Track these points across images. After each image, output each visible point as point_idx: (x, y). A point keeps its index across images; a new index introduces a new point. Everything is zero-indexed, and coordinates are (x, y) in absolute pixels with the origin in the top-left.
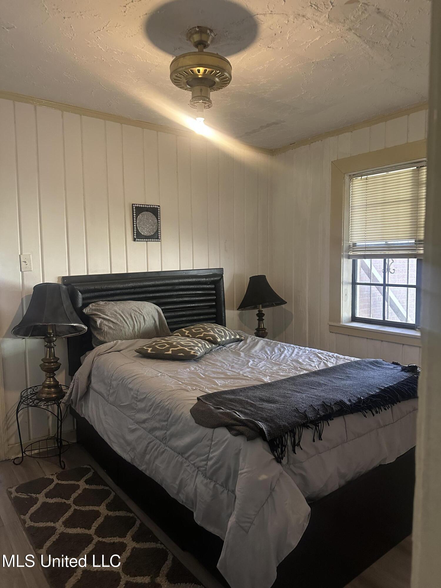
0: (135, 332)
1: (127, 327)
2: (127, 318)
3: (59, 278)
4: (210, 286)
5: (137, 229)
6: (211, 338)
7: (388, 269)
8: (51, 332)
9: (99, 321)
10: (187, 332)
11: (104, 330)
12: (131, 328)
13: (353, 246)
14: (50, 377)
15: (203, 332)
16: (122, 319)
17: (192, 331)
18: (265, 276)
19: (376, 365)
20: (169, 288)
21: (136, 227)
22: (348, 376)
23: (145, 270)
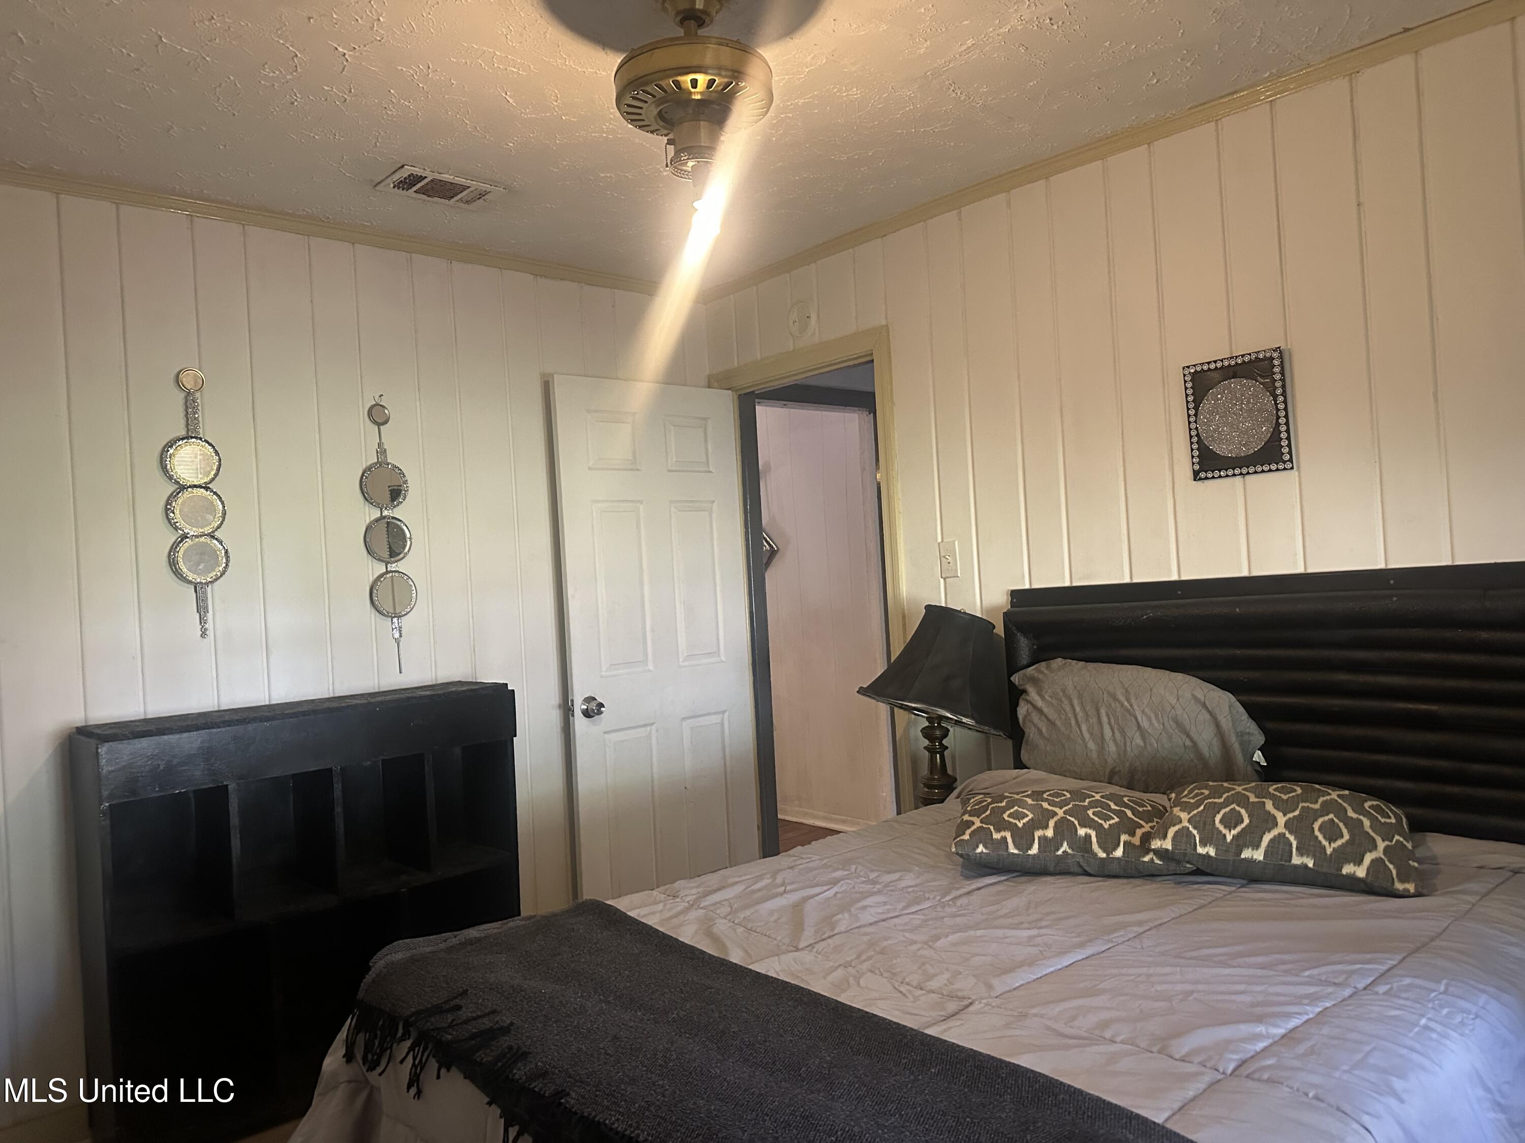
3: (1008, 592)
4: (1510, 635)
5: (1199, 441)
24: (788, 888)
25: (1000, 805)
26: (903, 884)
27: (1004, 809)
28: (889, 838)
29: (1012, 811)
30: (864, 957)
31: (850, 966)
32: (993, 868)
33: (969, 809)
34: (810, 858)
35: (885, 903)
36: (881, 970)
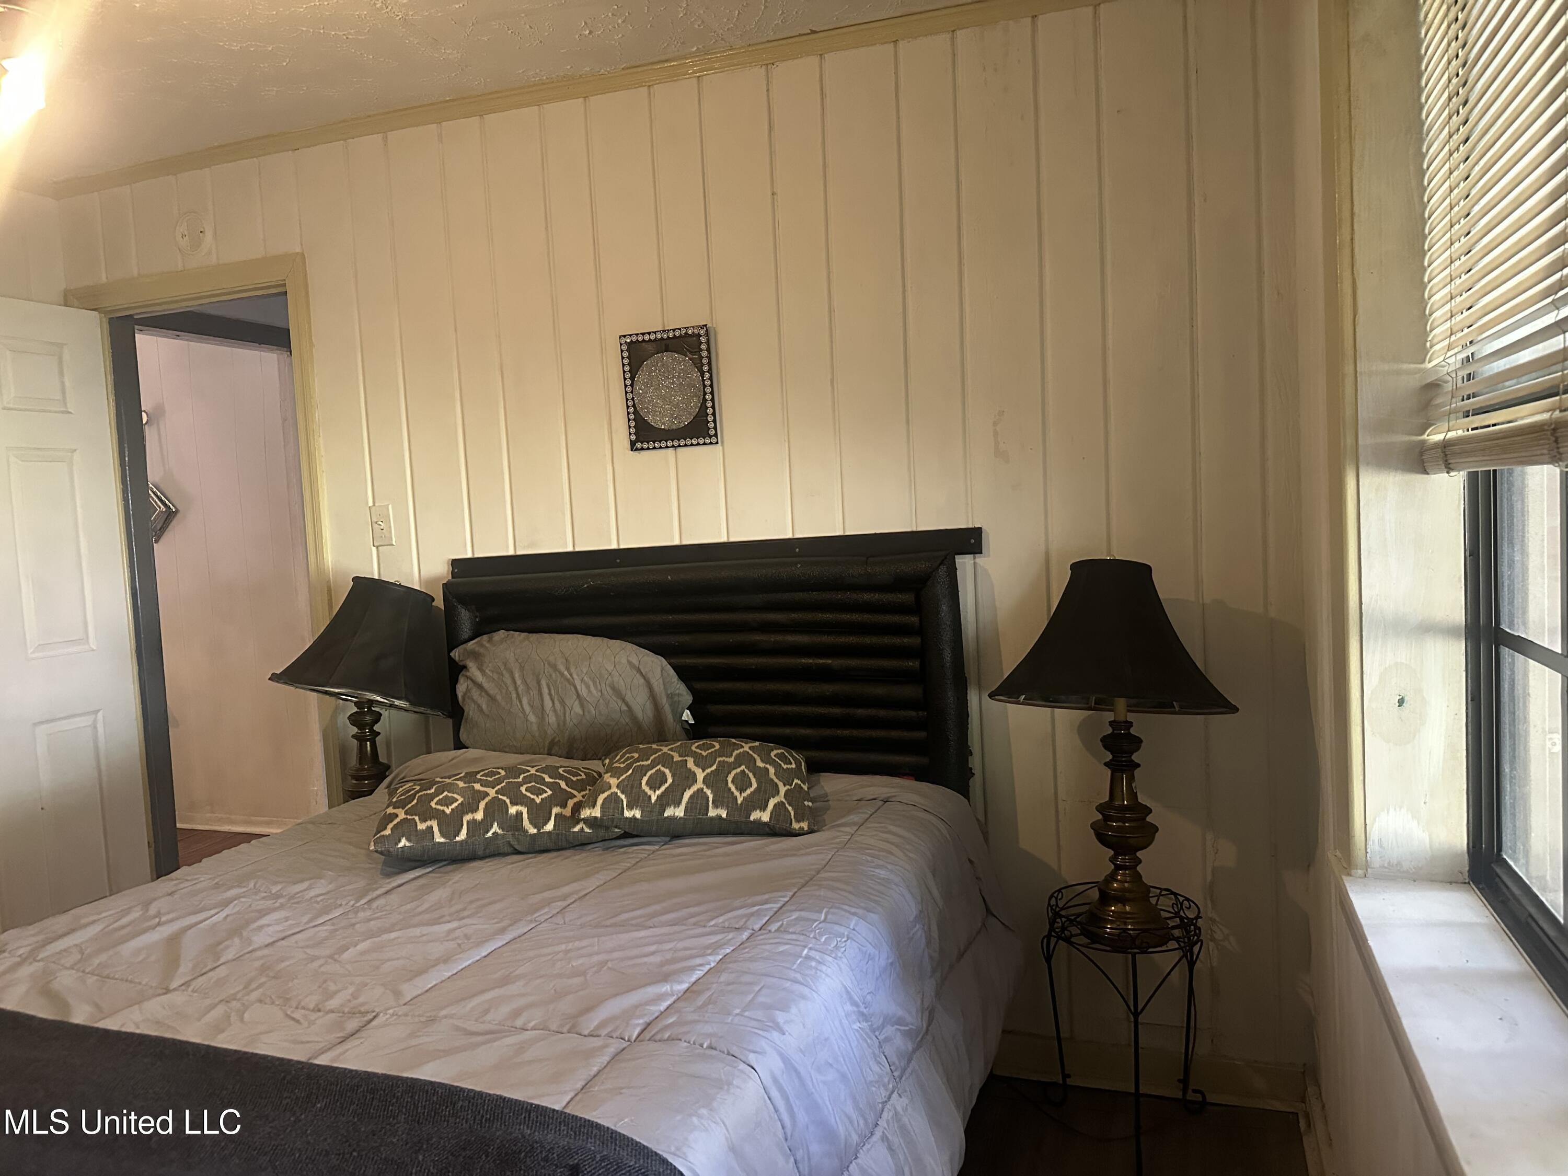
3: (449, 561)
4: (894, 597)
5: (636, 411)
24: (164, 919)
25: (429, 792)
26: (312, 893)
27: (432, 797)
28: (300, 843)
29: (441, 797)
30: (253, 986)
31: (235, 999)
32: (418, 861)
33: (394, 800)
34: (196, 879)
35: (287, 919)
36: (273, 997)
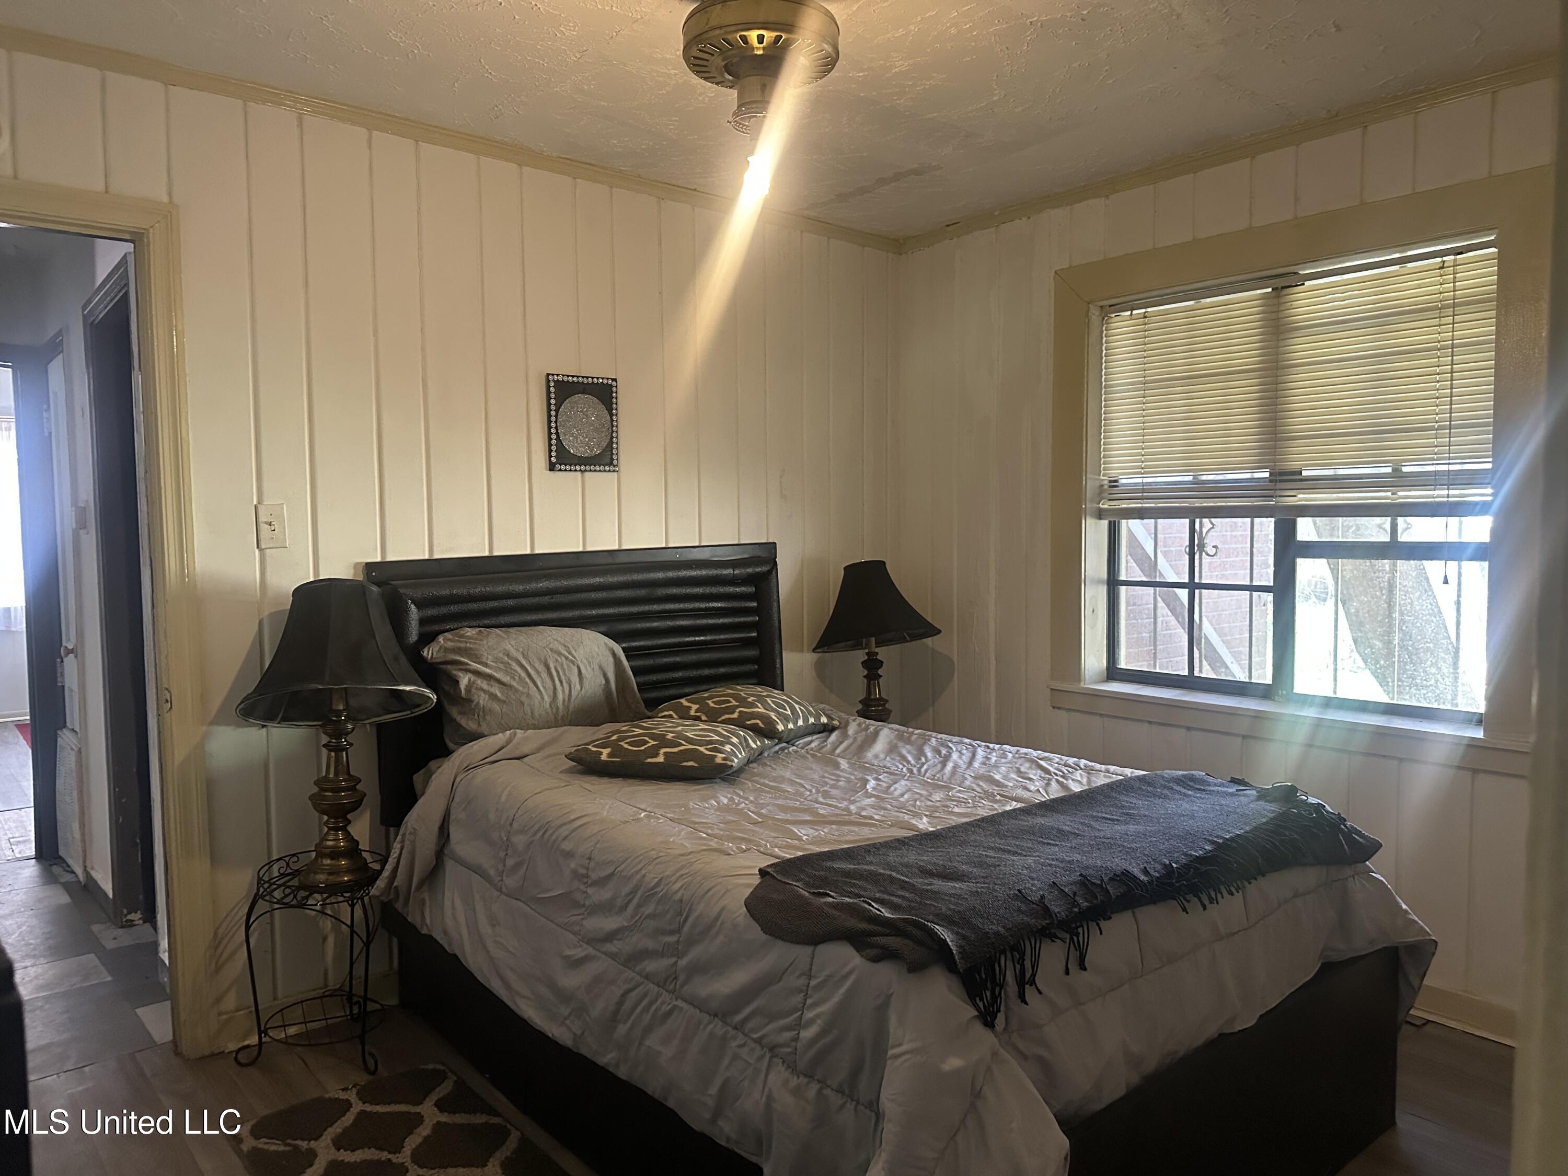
0: (558, 708)
1: (539, 697)
2: (538, 672)
3: (357, 565)
4: (743, 589)
5: (558, 438)
6: (758, 721)
7: (1202, 546)
8: (341, 708)
9: (464, 680)
10: (695, 707)
11: (478, 703)
12: (546, 698)
13: (1111, 487)
14: (337, 829)
15: (738, 707)
16: (523, 675)
17: (708, 704)
18: (884, 563)
19: (1190, 786)
20: (642, 592)
21: (557, 433)
22: (1127, 814)
23: (578, 547)
